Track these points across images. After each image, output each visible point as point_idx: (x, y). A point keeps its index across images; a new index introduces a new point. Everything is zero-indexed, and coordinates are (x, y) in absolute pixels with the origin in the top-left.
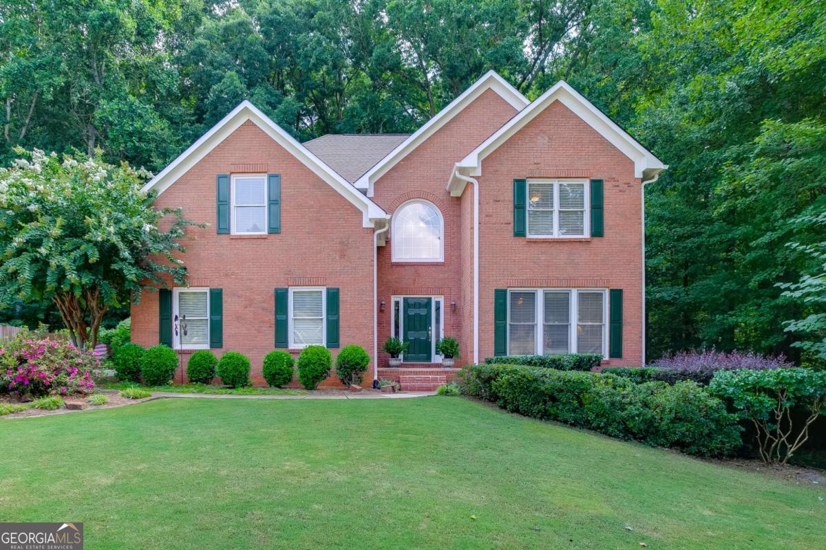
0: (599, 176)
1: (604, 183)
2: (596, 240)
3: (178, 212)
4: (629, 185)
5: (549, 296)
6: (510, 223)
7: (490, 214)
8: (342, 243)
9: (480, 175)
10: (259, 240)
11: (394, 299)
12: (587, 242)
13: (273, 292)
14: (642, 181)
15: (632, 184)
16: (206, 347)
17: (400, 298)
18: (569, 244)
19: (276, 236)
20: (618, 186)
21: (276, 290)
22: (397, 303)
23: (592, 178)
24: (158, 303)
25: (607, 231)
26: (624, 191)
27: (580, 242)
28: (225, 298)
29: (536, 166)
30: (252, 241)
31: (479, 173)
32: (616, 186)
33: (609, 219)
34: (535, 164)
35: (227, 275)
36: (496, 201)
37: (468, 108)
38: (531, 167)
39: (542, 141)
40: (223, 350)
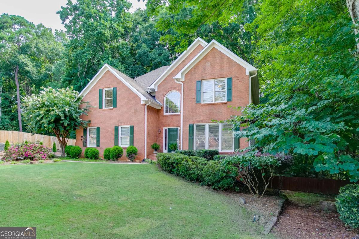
0: (231, 76)
1: (233, 79)
2: (229, 103)
3: (88, 102)
4: (243, 78)
5: (211, 126)
6: (195, 98)
7: (188, 95)
8: (135, 110)
9: (184, 80)
10: (110, 110)
11: (165, 129)
12: (225, 104)
13: (114, 128)
14: (250, 76)
15: (245, 78)
16: (95, 146)
17: (167, 128)
18: (218, 105)
19: (116, 108)
20: (239, 79)
21: (115, 127)
22: (166, 130)
23: (228, 77)
24: (83, 132)
25: (234, 99)
26: (241, 81)
27: (222, 104)
28: (101, 130)
29: (205, 75)
30: (108, 110)
31: (183, 80)
32: (237, 80)
33: (234, 94)
34: (205, 74)
35: (101, 122)
36: (190, 90)
37: (191, 53)
38: (203, 75)
39: (208, 64)
40: (100, 147)
